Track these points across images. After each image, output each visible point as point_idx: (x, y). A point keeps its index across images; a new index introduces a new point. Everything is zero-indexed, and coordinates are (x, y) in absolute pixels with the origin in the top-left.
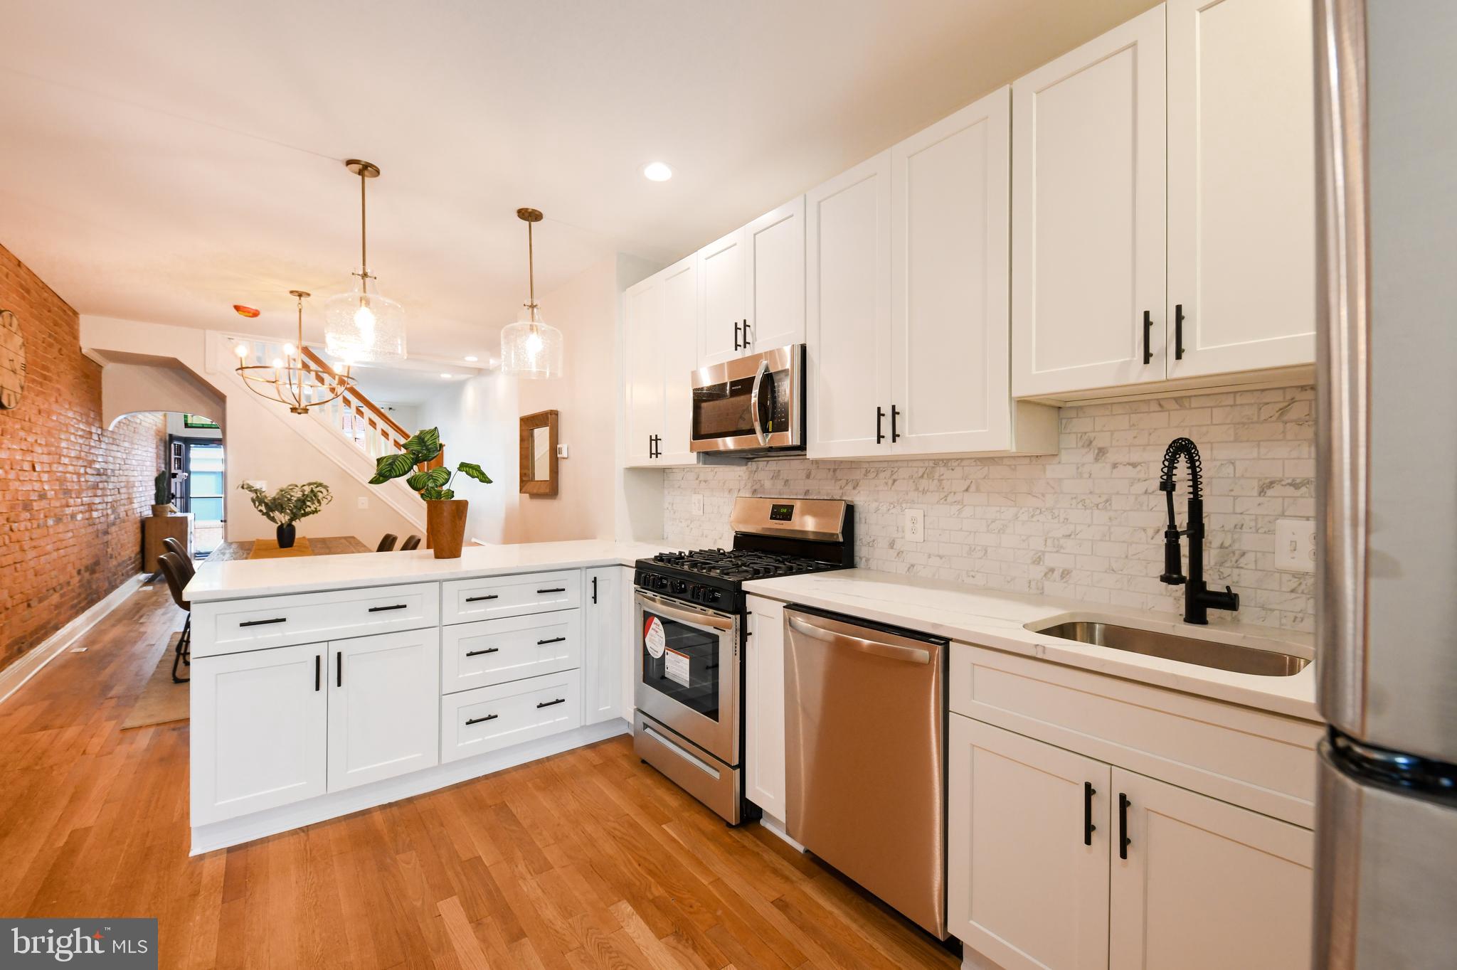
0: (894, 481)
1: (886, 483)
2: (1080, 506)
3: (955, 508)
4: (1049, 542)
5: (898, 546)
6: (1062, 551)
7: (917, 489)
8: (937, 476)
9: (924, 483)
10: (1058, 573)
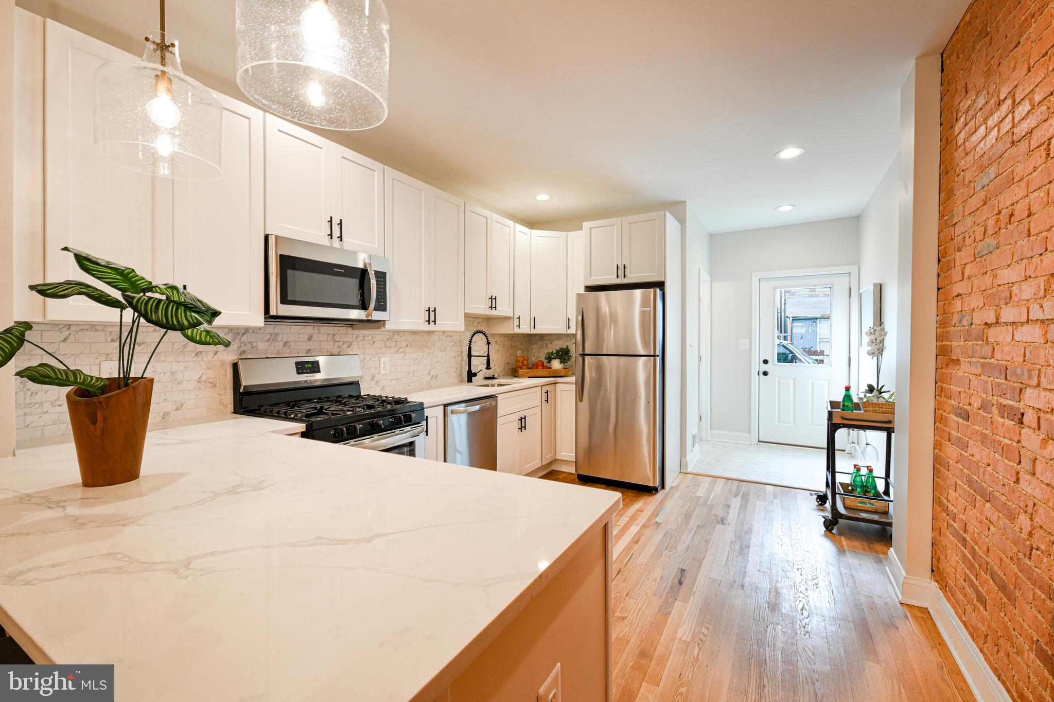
0: (374, 342)
1: (369, 344)
2: (440, 351)
3: (403, 355)
4: (432, 365)
5: (376, 378)
6: (436, 368)
7: (385, 346)
8: (395, 339)
9: (389, 343)
10: (434, 377)
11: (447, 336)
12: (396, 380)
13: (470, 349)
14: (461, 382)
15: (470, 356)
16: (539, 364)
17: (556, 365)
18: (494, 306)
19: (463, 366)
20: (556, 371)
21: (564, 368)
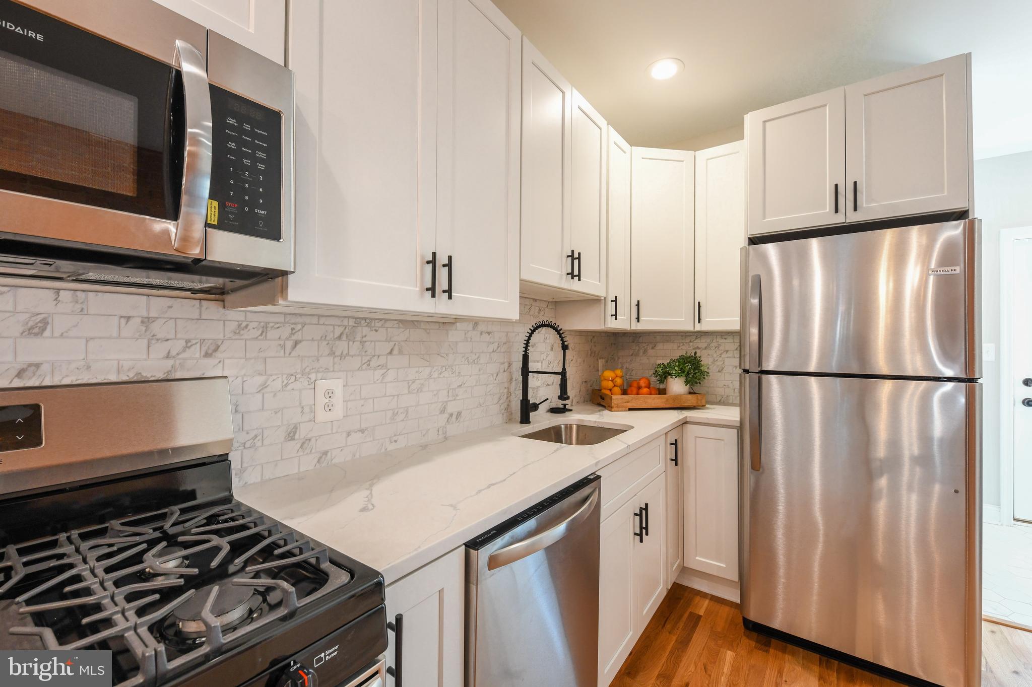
0: (296, 343)
1: (283, 347)
2: (466, 362)
3: (379, 372)
4: (450, 392)
5: (302, 433)
6: (457, 398)
7: (332, 353)
8: (358, 338)
9: (342, 346)
10: (454, 416)
11: (481, 333)
12: (362, 431)
13: (526, 358)
14: (510, 420)
15: (525, 371)
16: (642, 383)
17: (677, 386)
18: (576, 273)
19: (512, 390)
20: (677, 397)
21: (690, 393)
